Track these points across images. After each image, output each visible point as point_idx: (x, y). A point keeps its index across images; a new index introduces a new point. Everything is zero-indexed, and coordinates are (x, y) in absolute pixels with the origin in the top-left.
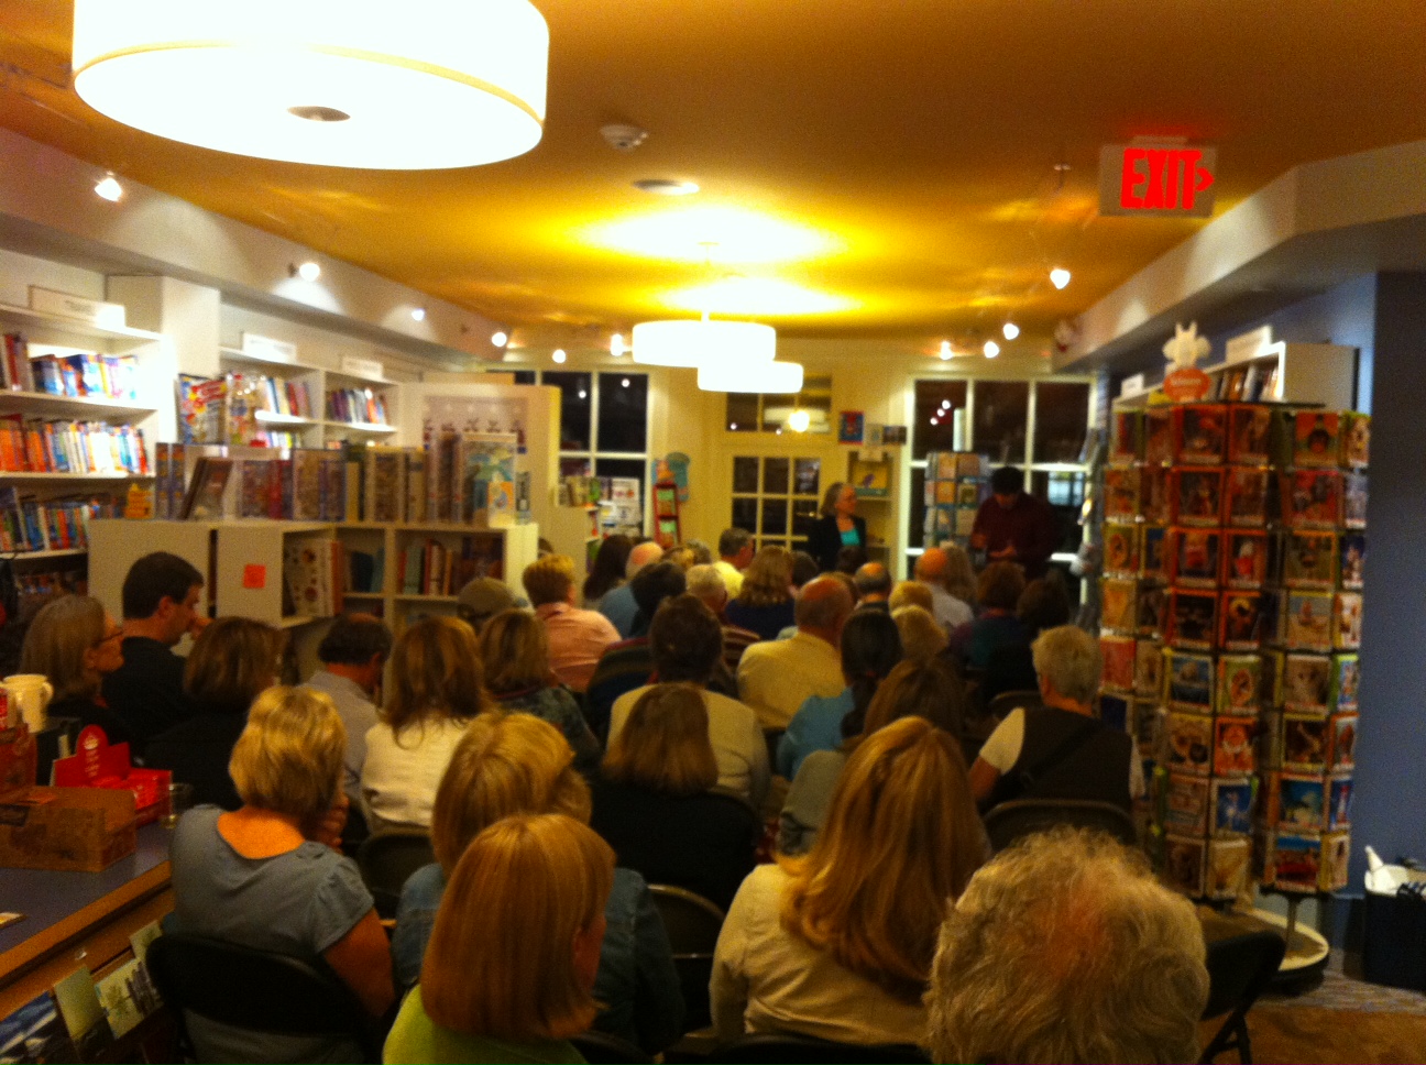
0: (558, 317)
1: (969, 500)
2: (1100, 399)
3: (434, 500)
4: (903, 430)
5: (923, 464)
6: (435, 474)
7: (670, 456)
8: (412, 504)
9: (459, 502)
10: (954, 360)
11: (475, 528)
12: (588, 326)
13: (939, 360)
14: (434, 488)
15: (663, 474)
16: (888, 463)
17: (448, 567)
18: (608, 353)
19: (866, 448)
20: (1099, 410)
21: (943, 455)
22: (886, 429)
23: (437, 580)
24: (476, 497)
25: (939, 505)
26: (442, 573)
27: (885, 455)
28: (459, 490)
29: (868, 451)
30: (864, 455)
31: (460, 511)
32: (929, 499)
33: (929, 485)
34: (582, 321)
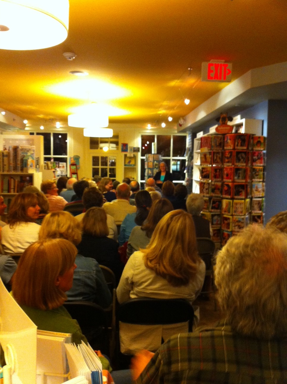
0: (41, 116)
1: (157, 167)
2: (189, 140)
3: (12, 165)
4: (139, 148)
5: (144, 158)
6: (12, 158)
7: (74, 156)
8: (5, 167)
9: (19, 166)
10: (152, 129)
11: (24, 173)
12: (50, 119)
13: (147, 129)
14: (11, 162)
15: (73, 162)
16: (135, 157)
17: (16, 185)
18: (56, 127)
19: (129, 153)
20: (189, 142)
21: (149, 155)
22: (134, 148)
23: (13, 189)
24: (24, 164)
25: (148, 168)
26: (14, 186)
27: (134, 155)
28: (19, 162)
29: (129, 154)
30: (128, 155)
31: (20, 169)
32: (146, 167)
33: (146, 163)
34: (48, 118)
